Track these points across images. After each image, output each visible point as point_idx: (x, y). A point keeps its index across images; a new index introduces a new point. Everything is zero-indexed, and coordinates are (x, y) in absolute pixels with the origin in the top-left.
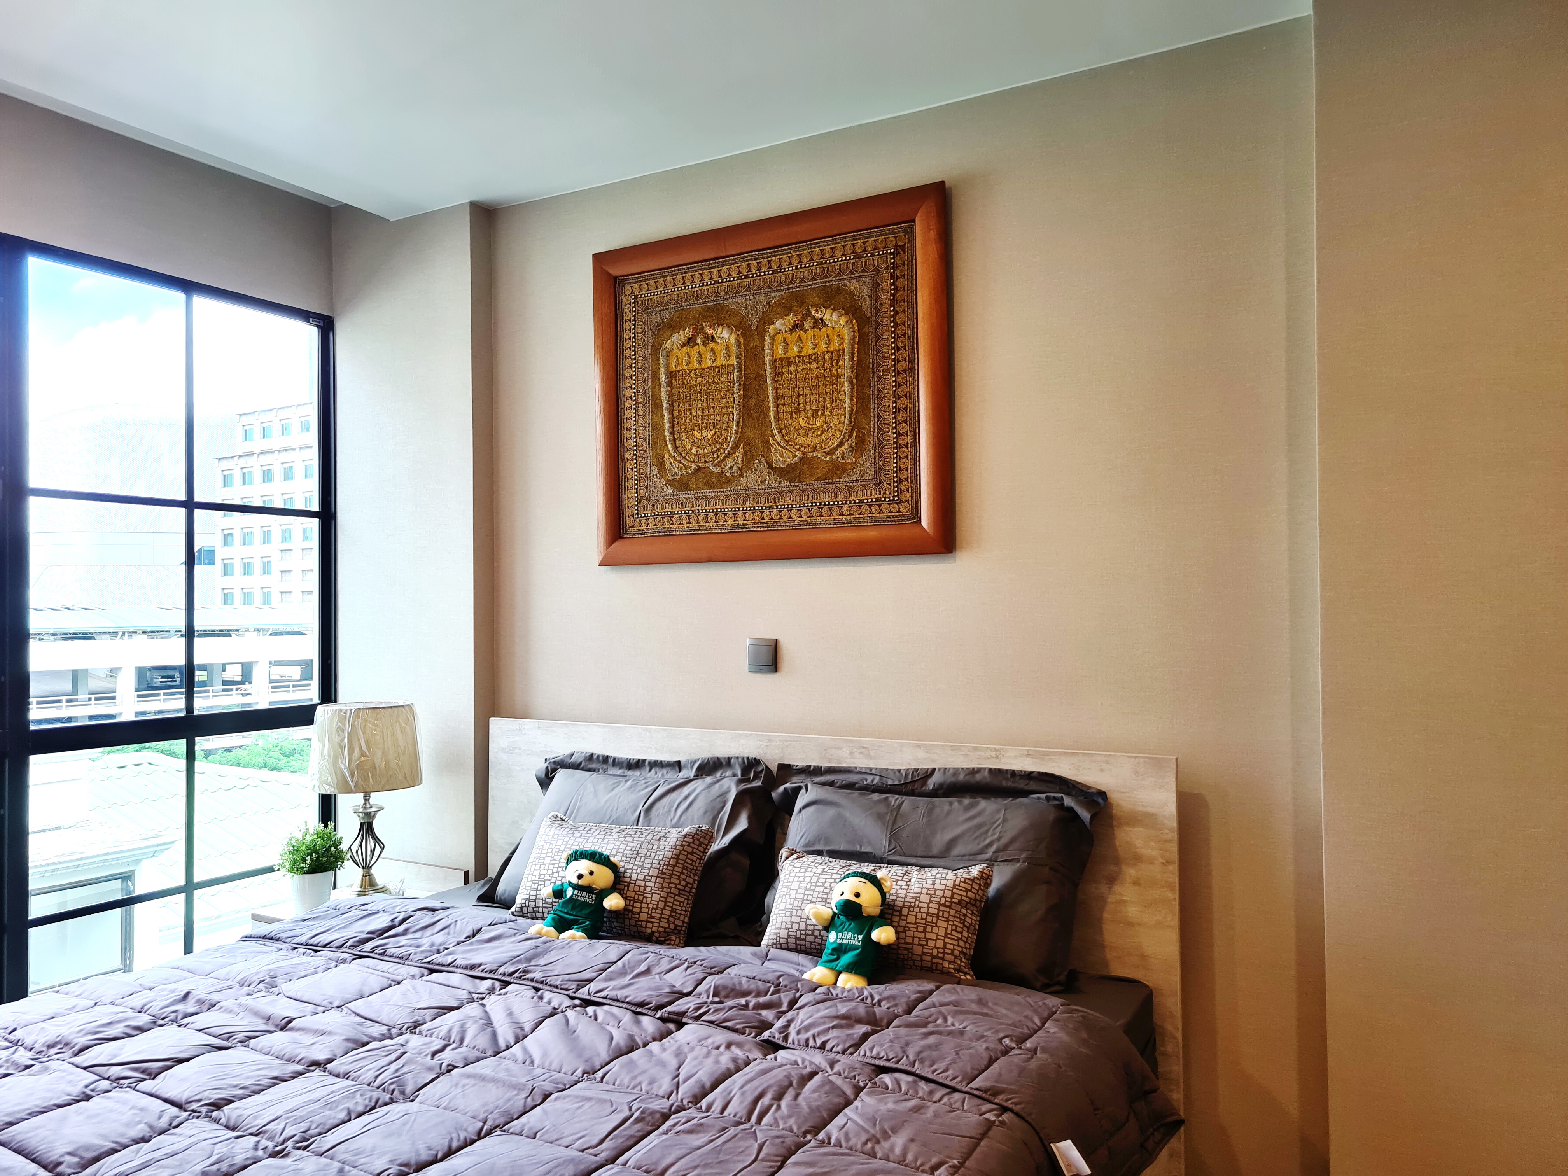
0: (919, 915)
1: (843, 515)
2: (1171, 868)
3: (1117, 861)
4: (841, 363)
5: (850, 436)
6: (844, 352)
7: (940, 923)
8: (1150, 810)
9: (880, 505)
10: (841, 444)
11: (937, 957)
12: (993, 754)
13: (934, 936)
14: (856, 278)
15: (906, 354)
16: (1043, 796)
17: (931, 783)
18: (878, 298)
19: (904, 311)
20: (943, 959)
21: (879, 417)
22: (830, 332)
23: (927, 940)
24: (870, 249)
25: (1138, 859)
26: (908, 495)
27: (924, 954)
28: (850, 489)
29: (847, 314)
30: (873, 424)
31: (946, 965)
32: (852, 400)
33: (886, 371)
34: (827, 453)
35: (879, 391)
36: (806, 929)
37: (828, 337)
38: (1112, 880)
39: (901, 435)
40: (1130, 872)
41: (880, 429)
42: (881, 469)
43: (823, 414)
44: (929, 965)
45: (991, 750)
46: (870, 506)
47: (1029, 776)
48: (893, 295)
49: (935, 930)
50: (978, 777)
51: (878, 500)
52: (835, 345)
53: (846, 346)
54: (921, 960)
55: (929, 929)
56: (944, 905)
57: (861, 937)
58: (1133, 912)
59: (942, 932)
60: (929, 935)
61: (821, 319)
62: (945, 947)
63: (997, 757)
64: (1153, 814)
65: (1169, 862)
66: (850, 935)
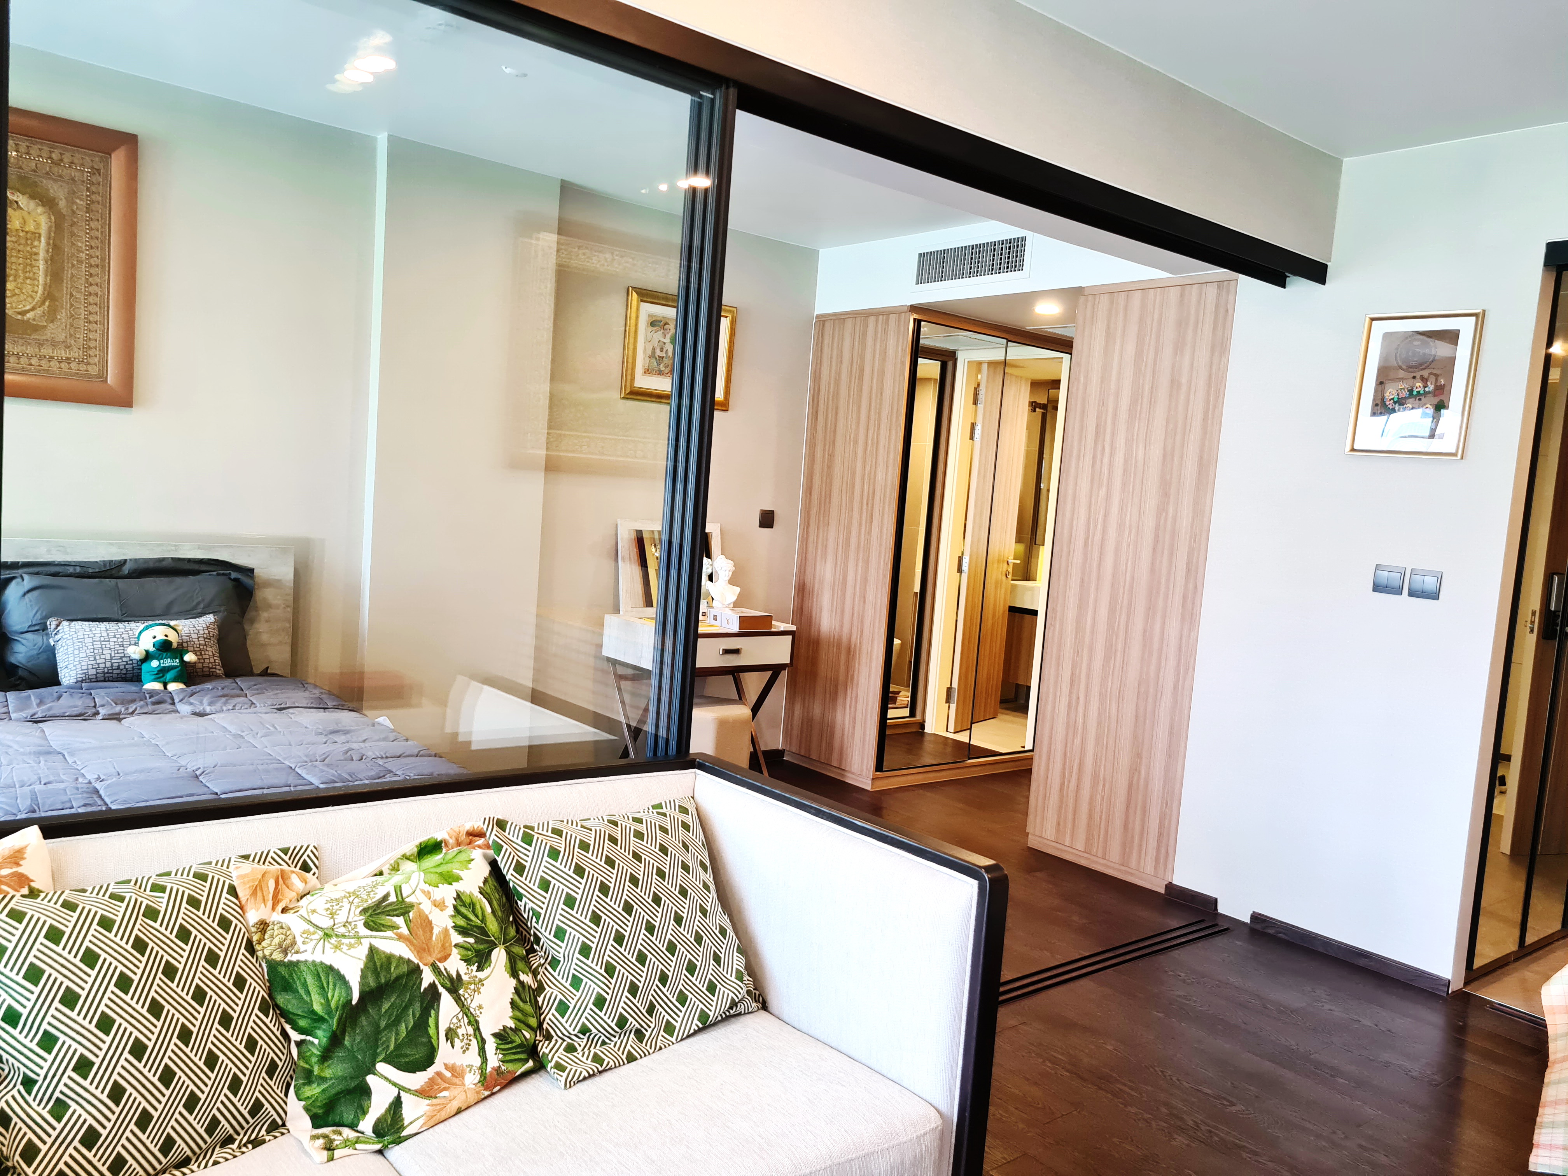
0: (195, 646)
1: (31, 365)
2: (289, 609)
3: (256, 609)
4: (36, 243)
5: (43, 303)
6: (40, 237)
7: (208, 649)
8: (277, 577)
9: (69, 363)
10: (33, 309)
11: (212, 668)
12: (173, 548)
13: (208, 657)
14: (53, 179)
15: (98, 253)
16: (215, 573)
17: (126, 570)
18: (74, 203)
19: (98, 220)
20: (215, 668)
21: (71, 295)
22: (25, 214)
23: (204, 659)
24: (65, 160)
25: (269, 606)
26: (96, 360)
27: (204, 667)
28: (41, 345)
29: (43, 205)
30: (66, 299)
31: (218, 671)
32: (46, 276)
33: (80, 262)
34: (19, 313)
35: (73, 276)
36: (112, 666)
37: (23, 219)
38: (252, 621)
39: (91, 313)
40: (265, 615)
41: (72, 305)
42: (71, 335)
43: (15, 281)
44: (208, 673)
45: (172, 545)
46: (60, 362)
47: (201, 561)
48: (89, 205)
49: (207, 653)
50: (164, 564)
51: (68, 358)
52: (31, 227)
53: (43, 230)
54: (203, 671)
55: (203, 653)
56: (207, 638)
57: (178, 660)
58: (265, 638)
59: (211, 654)
60: (204, 657)
61: (17, 202)
62: (215, 662)
63: (176, 550)
64: (279, 581)
65: (288, 607)
66: (169, 660)
